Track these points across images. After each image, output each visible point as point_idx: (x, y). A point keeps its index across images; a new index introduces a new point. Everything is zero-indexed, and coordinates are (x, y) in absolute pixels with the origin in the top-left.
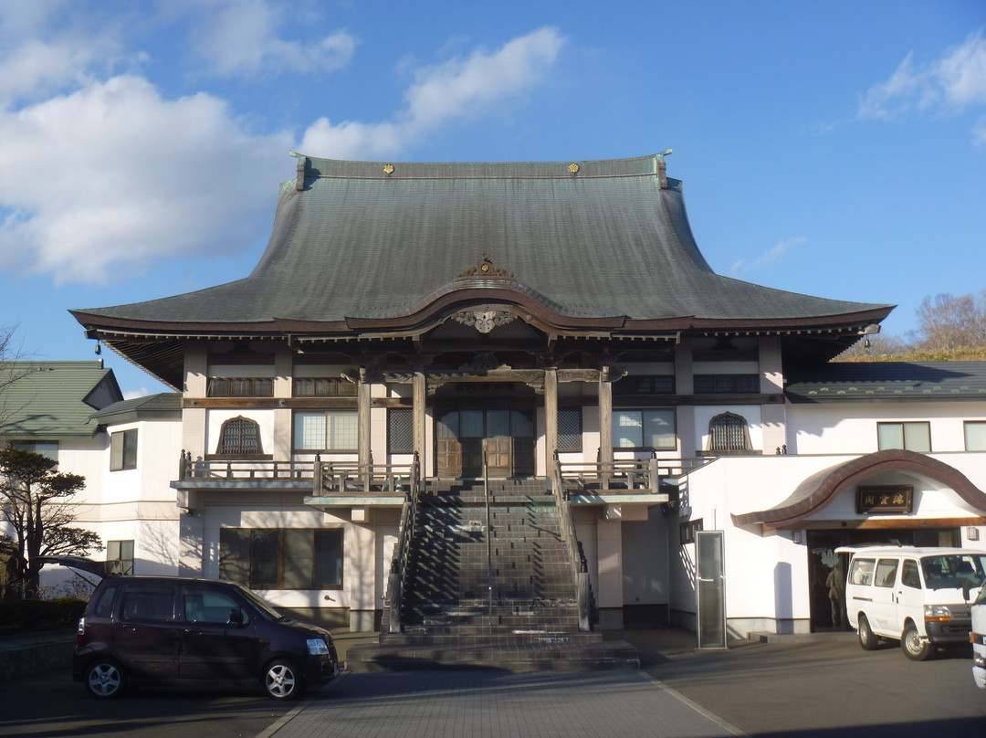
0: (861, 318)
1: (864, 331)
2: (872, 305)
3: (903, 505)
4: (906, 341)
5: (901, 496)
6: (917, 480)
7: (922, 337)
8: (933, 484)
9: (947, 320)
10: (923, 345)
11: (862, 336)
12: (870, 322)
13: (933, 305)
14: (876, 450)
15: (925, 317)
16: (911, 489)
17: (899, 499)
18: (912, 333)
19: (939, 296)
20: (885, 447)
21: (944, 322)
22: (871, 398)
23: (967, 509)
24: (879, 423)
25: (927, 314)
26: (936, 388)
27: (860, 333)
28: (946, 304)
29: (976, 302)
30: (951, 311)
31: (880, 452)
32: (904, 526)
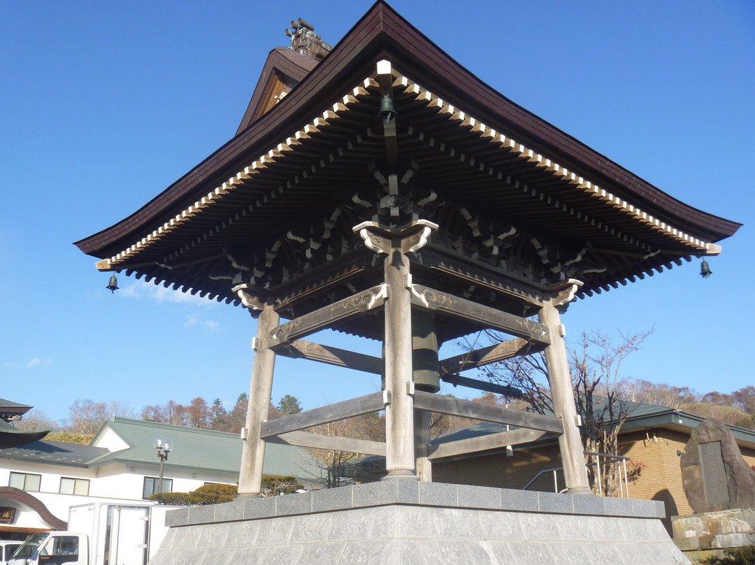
0: (11, 411)
1: (11, 418)
2: (19, 404)
3: (9, 518)
4: (60, 425)
5: (8, 513)
6: (19, 505)
7: (70, 424)
8: (28, 508)
9: (88, 416)
10: (71, 430)
11: (11, 421)
12: (16, 414)
13: (81, 405)
14: (7, 485)
15: (74, 412)
16: (14, 510)
17: (6, 515)
18: (64, 421)
19: (86, 401)
20: (13, 485)
21: (85, 417)
22: (9, 457)
23: (44, 524)
24: (11, 472)
25: (76, 410)
26: (49, 456)
27: (9, 419)
28: (89, 406)
29: (107, 408)
30: (90, 411)
31: (9, 487)
32: (7, 530)
